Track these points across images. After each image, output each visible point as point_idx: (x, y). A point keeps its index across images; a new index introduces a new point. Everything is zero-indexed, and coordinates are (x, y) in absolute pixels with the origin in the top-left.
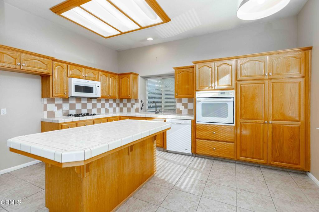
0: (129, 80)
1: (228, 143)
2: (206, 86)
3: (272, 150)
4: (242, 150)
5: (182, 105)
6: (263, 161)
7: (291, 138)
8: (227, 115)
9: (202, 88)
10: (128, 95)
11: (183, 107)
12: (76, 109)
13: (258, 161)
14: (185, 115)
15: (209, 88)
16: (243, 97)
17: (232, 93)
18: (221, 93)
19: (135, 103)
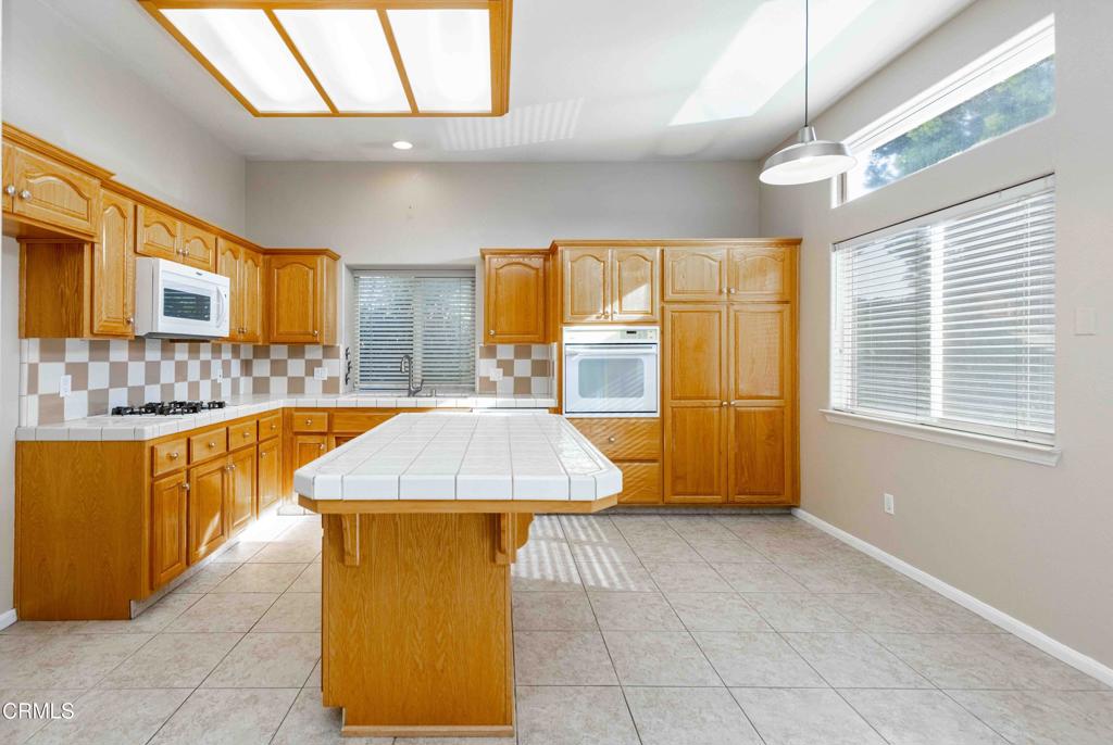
0: (315, 275)
1: (644, 464)
2: (591, 313)
3: (736, 468)
4: (676, 478)
5: (498, 367)
6: (718, 498)
7: (769, 437)
8: (642, 391)
9: (580, 316)
10: (310, 330)
11: (501, 370)
12: (130, 384)
13: (709, 498)
14: (505, 395)
15: (598, 318)
16: (677, 345)
17: (653, 334)
18: (628, 332)
19: (325, 362)
